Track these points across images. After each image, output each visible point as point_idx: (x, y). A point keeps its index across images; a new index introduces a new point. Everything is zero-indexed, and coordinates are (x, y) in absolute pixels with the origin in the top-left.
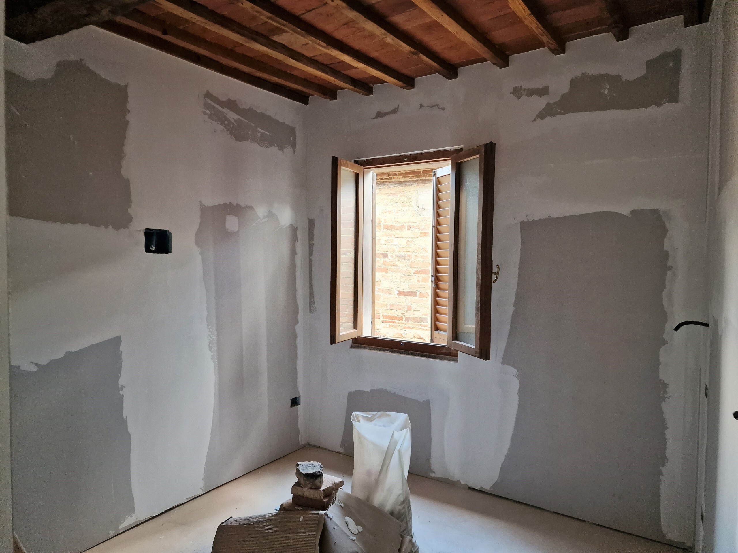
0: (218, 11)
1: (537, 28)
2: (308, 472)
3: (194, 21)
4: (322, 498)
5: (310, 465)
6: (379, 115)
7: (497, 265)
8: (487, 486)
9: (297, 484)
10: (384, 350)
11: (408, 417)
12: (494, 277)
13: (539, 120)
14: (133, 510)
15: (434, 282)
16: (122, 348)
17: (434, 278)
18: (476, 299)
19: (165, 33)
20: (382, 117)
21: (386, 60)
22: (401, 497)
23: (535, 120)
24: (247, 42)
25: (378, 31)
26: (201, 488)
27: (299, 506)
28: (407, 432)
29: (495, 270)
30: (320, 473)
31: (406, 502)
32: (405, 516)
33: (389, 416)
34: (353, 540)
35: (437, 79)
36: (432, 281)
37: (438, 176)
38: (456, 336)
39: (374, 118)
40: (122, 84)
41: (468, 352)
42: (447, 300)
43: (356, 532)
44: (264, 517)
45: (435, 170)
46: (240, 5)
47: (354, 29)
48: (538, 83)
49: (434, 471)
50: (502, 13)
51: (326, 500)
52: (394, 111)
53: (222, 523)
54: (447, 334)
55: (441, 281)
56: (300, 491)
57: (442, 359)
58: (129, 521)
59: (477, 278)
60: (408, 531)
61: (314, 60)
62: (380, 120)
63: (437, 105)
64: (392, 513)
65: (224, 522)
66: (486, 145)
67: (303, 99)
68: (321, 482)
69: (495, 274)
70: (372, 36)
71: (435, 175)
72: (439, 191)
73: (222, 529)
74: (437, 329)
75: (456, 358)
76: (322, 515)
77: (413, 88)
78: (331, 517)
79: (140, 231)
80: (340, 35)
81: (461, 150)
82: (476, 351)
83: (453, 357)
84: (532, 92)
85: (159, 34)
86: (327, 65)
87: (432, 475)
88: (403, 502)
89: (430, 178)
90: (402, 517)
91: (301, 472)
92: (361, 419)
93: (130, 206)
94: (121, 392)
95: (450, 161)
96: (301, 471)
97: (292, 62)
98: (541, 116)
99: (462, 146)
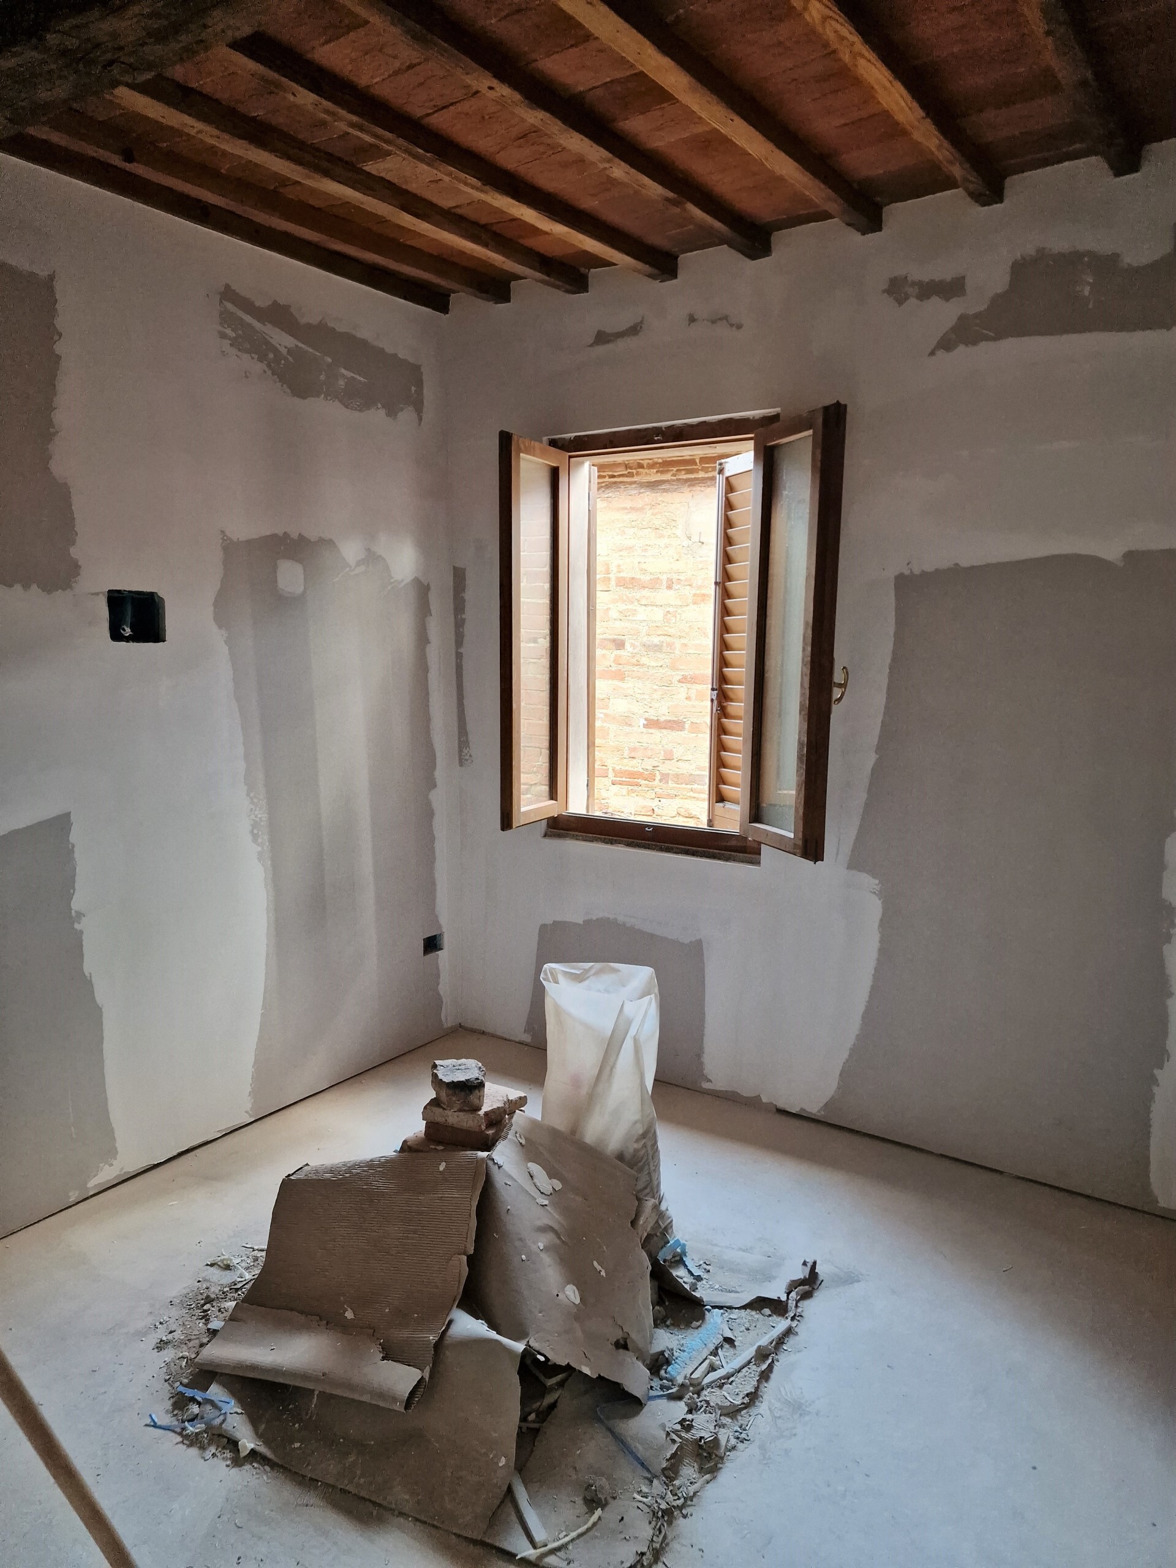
0: (241, 108)
1: (939, 147)
2: (456, 1080)
3: (193, 132)
4: (483, 1127)
5: (460, 1065)
6: (602, 338)
7: (844, 668)
8: (814, 1107)
9: (435, 1103)
10: (611, 843)
11: (654, 975)
12: (837, 693)
13: (940, 353)
14: (112, 1152)
15: (715, 702)
16: (74, 837)
17: (717, 694)
18: (799, 738)
19: (129, 158)
20: (608, 342)
21: (614, 217)
22: (639, 1126)
23: (932, 353)
24: (309, 177)
25: (594, 152)
26: (246, 1112)
27: (439, 1143)
28: (650, 1003)
29: (838, 677)
30: (479, 1081)
31: (648, 1137)
32: (647, 1163)
33: (617, 971)
34: (543, 1206)
35: (724, 256)
36: (712, 700)
37: (727, 473)
38: (756, 813)
39: (591, 346)
40: (43, 273)
41: (780, 844)
42: (741, 739)
43: (548, 1189)
44: (370, 1165)
45: (723, 461)
46: (292, 98)
47: (542, 149)
48: (941, 270)
49: (709, 1077)
50: (864, 114)
51: (490, 1132)
52: (634, 330)
53: (289, 1175)
54: (739, 809)
55: (732, 700)
56: (439, 1115)
57: (727, 859)
58: (107, 1174)
59: (802, 695)
60: (652, 1189)
61: (455, 214)
62: (601, 350)
63: (725, 318)
64: (620, 1157)
65: (293, 1174)
66: (826, 409)
67: (438, 301)
68: (481, 1098)
69: (840, 686)
70: (580, 161)
71: (721, 471)
72: (729, 506)
73: (288, 1186)
74: (721, 798)
75: (758, 856)
76: (483, 1159)
77: (675, 276)
78: (500, 1163)
79: (97, 594)
80: (512, 159)
81: (775, 418)
82: (795, 844)
83: (749, 856)
84: (930, 290)
85: (116, 161)
86: (484, 227)
87: (706, 1085)
88: (644, 1136)
89: (710, 475)
90: (640, 1164)
91: (441, 1080)
92: (560, 978)
93: (73, 543)
94: (77, 926)
95: (753, 441)
96: (440, 1076)
97: (407, 220)
98: (946, 344)
99: (778, 410)
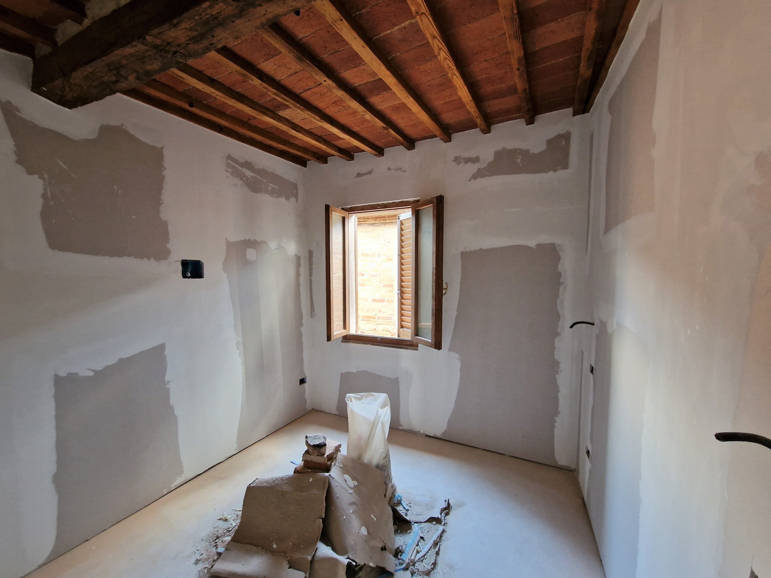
0: (233, 88)
1: (474, 112)
2: (315, 444)
3: (214, 95)
4: (326, 462)
5: (316, 436)
6: (359, 175)
7: (446, 283)
8: (439, 434)
9: (307, 452)
10: (366, 344)
11: (387, 396)
12: (444, 291)
13: (473, 180)
14: (182, 472)
15: (399, 294)
16: (166, 352)
17: (400, 292)
18: (432, 308)
19: (191, 105)
20: (361, 176)
21: (364, 134)
22: (384, 454)
23: (470, 180)
24: (258, 115)
25: (360, 108)
26: (235, 449)
27: (309, 468)
28: (388, 409)
29: (444, 286)
30: (324, 443)
31: (387, 457)
32: (387, 467)
33: (373, 395)
34: (351, 493)
35: (400, 150)
36: (398, 294)
37: (401, 219)
38: (417, 332)
39: (355, 178)
40: (159, 146)
41: (426, 344)
42: (411, 307)
43: (352, 486)
44: (282, 479)
45: (399, 215)
46: (251, 81)
47: (341, 108)
48: (471, 154)
49: (402, 425)
50: (450, 100)
51: (329, 463)
52: (370, 173)
53: (250, 484)
54: (411, 331)
55: (405, 294)
56: (309, 458)
57: (407, 349)
58: (179, 481)
59: (433, 292)
60: (389, 477)
61: (310, 132)
62: (359, 179)
63: (401, 169)
64: (377, 467)
65: (251, 484)
66: (437, 197)
67: (302, 162)
68: (325, 450)
69: (445, 289)
70: (355, 112)
71: (399, 219)
72: (402, 230)
73: (250, 489)
74: (402, 327)
75: (417, 348)
76: (327, 476)
77: (383, 155)
78: (334, 476)
79: (177, 261)
80: (331, 111)
81: (418, 201)
82: (432, 344)
83: (415, 347)
84: (468, 160)
85: (187, 107)
86: (320, 137)
87: (401, 428)
88: (385, 457)
89: (395, 221)
90: (385, 468)
91: (309, 444)
92: (353, 399)
93: (168, 243)
94: (167, 386)
95: (411, 208)
96: (309, 442)
97: (293, 133)
98: (474, 177)
99: (419, 198)
